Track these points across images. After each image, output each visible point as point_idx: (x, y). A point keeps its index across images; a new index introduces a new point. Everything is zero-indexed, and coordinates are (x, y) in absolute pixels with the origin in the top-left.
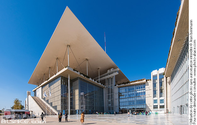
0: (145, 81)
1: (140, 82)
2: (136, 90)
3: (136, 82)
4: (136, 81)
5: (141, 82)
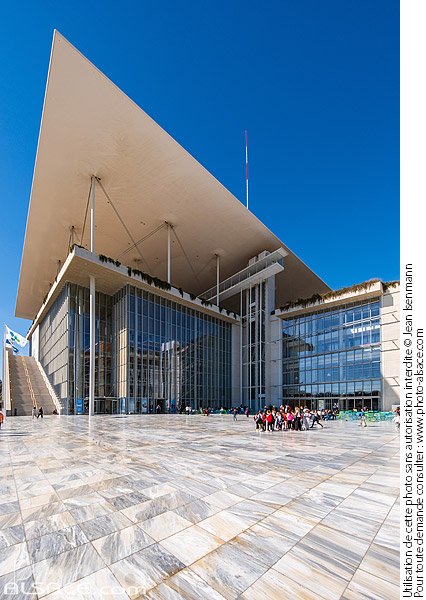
0: (377, 287)
1: (357, 293)
2: (346, 325)
3: (345, 296)
4: (345, 291)
5: (363, 292)
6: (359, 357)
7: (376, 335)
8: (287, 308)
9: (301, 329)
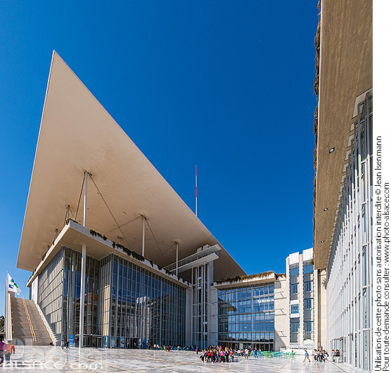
1: (261, 279)
2: (255, 297)
3: (254, 279)
4: (254, 276)
5: (264, 278)
6: (262, 318)
7: (272, 305)
8: (221, 282)
9: (229, 297)
